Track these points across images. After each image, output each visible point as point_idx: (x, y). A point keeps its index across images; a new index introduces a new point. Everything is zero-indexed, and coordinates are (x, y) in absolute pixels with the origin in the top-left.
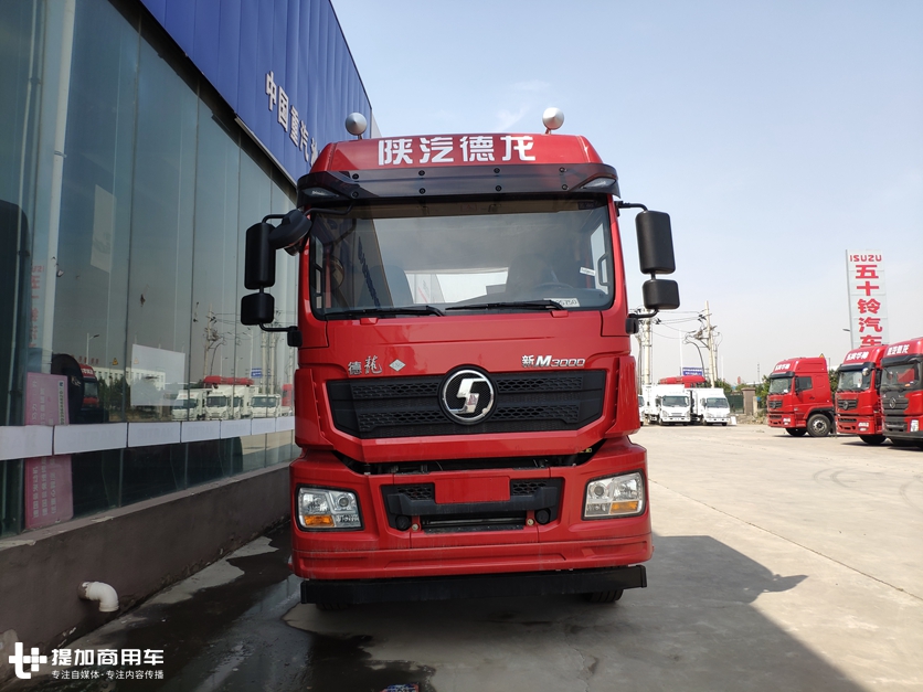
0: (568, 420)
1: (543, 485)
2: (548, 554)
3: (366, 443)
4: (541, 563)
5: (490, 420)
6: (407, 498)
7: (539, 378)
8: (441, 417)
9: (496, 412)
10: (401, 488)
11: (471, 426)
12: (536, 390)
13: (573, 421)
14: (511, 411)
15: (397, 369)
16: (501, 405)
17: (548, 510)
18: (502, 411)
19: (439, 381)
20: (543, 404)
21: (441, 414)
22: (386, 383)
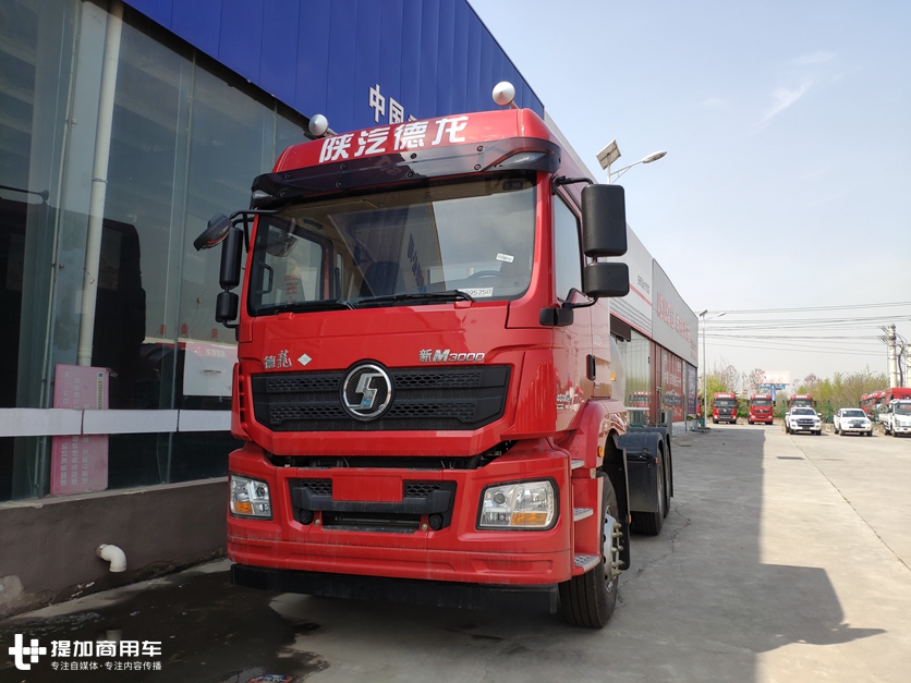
0: (463, 419)
1: (436, 488)
2: (437, 562)
3: (276, 435)
4: (430, 572)
5: (386, 416)
6: (309, 493)
7: (437, 373)
8: (340, 413)
9: (393, 408)
10: (305, 482)
11: (368, 422)
12: (432, 386)
13: (469, 420)
14: (407, 408)
15: (304, 363)
16: (398, 401)
17: (440, 514)
18: (398, 408)
19: (341, 375)
20: (439, 400)
21: (341, 410)
22: (295, 377)
